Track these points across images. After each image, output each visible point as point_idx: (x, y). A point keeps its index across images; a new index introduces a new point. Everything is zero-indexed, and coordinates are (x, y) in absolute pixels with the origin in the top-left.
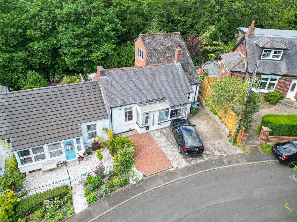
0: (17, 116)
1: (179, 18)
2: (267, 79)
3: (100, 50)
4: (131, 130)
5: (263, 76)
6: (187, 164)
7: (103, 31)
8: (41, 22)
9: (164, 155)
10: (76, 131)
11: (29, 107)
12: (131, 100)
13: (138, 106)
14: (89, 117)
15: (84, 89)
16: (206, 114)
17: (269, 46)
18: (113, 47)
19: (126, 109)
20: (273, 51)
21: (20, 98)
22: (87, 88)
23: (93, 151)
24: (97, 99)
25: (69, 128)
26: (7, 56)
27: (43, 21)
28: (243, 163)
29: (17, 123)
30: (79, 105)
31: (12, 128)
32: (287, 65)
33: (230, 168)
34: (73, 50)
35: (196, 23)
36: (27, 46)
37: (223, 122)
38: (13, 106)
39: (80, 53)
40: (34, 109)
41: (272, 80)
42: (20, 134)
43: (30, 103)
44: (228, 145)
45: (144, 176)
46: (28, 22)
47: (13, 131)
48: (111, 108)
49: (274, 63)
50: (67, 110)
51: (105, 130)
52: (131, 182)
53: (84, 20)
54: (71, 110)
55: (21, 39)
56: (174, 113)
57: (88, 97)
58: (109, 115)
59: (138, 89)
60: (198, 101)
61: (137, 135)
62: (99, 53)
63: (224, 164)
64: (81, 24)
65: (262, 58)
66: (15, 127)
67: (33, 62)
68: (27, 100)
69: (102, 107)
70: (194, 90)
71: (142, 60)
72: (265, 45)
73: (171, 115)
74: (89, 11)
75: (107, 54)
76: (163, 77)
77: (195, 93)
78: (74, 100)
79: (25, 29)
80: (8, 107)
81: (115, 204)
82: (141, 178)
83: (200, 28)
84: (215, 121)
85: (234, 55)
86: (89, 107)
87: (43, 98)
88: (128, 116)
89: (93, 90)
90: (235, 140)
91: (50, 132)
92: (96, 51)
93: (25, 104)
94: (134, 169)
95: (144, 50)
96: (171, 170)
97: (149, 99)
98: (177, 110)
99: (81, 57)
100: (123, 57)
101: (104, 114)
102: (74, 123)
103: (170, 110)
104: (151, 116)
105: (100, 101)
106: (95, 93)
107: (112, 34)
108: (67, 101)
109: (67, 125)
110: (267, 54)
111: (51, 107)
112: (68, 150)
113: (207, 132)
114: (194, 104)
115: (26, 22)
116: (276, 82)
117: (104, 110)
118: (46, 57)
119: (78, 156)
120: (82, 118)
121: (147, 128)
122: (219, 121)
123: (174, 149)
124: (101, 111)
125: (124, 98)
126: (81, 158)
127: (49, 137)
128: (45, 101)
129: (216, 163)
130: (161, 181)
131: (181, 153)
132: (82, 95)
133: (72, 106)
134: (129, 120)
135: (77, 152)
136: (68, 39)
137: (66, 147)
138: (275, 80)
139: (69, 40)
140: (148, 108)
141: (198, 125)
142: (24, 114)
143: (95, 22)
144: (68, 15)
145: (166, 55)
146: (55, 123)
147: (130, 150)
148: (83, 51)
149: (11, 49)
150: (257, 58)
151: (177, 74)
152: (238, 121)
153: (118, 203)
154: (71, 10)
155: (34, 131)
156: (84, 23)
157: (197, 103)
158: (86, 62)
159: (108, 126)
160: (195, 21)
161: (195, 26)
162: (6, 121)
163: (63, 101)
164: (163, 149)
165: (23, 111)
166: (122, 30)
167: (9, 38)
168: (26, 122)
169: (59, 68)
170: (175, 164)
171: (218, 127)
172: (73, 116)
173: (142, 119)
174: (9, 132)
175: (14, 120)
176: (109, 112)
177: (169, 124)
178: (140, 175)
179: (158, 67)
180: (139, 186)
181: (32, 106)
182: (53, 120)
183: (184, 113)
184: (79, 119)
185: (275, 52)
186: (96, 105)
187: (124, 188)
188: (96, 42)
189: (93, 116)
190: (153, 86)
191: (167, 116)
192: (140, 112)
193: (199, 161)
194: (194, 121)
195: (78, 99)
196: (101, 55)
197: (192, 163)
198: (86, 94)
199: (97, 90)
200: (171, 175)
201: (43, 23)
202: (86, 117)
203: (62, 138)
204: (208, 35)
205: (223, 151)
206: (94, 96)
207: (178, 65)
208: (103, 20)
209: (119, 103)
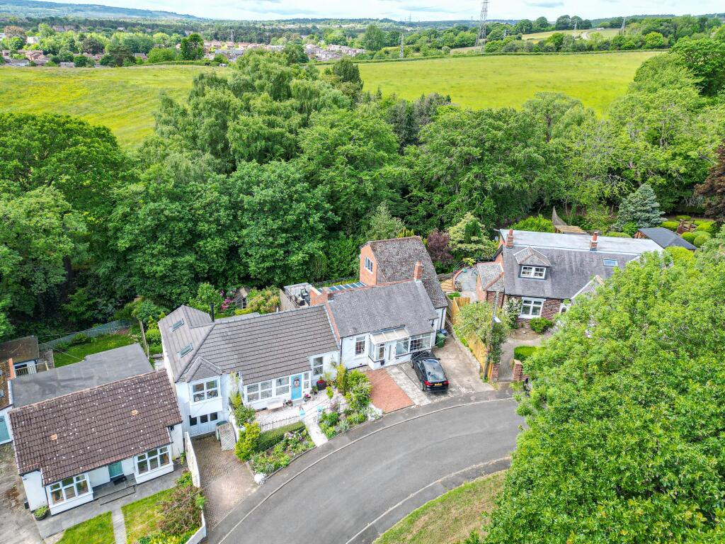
0: (243, 347)
1: (420, 194)
2: (530, 302)
3: (301, 249)
4: (362, 366)
5: (524, 299)
6: (430, 402)
7: (308, 222)
8: (218, 211)
9: (404, 392)
10: (305, 364)
11: (252, 337)
12: (364, 328)
13: (371, 335)
14: (317, 348)
15: (308, 315)
16: (456, 346)
17: (528, 262)
18: (322, 244)
19: (357, 339)
20: (534, 268)
21: (243, 327)
22: (312, 314)
23: (319, 390)
24: (324, 327)
25: (297, 361)
26: (170, 261)
27: (222, 210)
28: (492, 400)
29: (244, 355)
30: (305, 334)
31: (239, 360)
32: (553, 285)
33: (477, 405)
34: (264, 252)
35: (448, 203)
36: (195, 245)
37: (474, 355)
38: (237, 336)
39: (272, 255)
40: (259, 340)
41: (535, 303)
42: (249, 367)
43: (253, 333)
44: (478, 382)
45: (383, 413)
46: (201, 212)
47: (242, 364)
48: (342, 338)
49: (536, 283)
50: (293, 341)
51: (334, 364)
52: (370, 418)
53: (281, 208)
54: (297, 340)
55: (189, 237)
56: (416, 344)
57: (314, 325)
58: (338, 347)
59: (371, 315)
60: (446, 328)
61: (370, 371)
62: (301, 255)
63: (470, 401)
64: (278, 214)
65: (522, 275)
66: (243, 359)
67: (201, 269)
68: (250, 329)
69: (330, 337)
70: (440, 316)
71: (372, 273)
72: (523, 261)
73: (411, 346)
74: (291, 197)
75: (312, 256)
76: (400, 298)
77: (440, 319)
78: (299, 328)
79: (195, 224)
80: (232, 337)
81: (356, 438)
82: (380, 414)
83: (454, 210)
84: (466, 355)
85: (493, 267)
86: (316, 336)
87: (266, 327)
88: (359, 348)
89: (319, 317)
90: (486, 376)
91: (278, 366)
92: (297, 251)
93: (249, 334)
94: (371, 406)
95: (374, 261)
96: (413, 407)
97: (385, 326)
98: (419, 341)
99: (274, 261)
100: (334, 256)
101: (332, 345)
102: (302, 355)
103: (410, 340)
104: (387, 347)
105: (327, 330)
106: (321, 320)
107: (321, 226)
108: (291, 329)
109: (294, 357)
110: (527, 271)
111: (275, 336)
112: (295, 387)
113: (455, 368)
114: (441, 332)
115: (198, 212)
116: (541, 306)
117: (332, 341)
118: (220, 260)
119: (303, 395)
120: (310, 350)
121: (383, 363)
122: (470, 355)
123: (416, 387)
124: (329, 341)
125: (355, 326)
126: (307, 398)
127: (278, 370)
128: (268, 330)
129: (461, 401)
130: (401, 418)
131: (423, 390)
132: (307, 323)
133: (298, 336)
134: (360, 352)
135: (303, 390)
136: (257, 236)
137: (293, 383)
138: (540, 303)
139: (260, 238)
140: (383, 338)
141: (445, 359)
142: (250, 346)
143: (298, 211)
144: (262, 204)
145: (404, 269)
146: (282, 355)
147: (366, 386)
148: (277, 252)
149: (174, 251)
150: (516, 276)
151: (418, 295)
152: (486, 353)
153: (359, 437)
154: (267, 198)
155: (262, 364)
156: (282, 213)
157: (445, 332)
158: (280, 267)
159: (337, 359)
160: (445, 200)
161: (446, 206)
162: (233, 353)
163: (287, 330)
164: (402, 387)
165: (248, 342)
166: (335, 219)
167: (174, 235)
168: (252, 353)
169: (234, 274)
170: (417, 402)
171: (469, 362)
172: (300, 347)
173: (376, 353)
174: (238, 365)
175: (240, 352)
176: (338, 343)
177: (408, 358)
178: (379, 412)
179: (394, 287)
180: (379, 423)
181: (256, 336)
182: (280, 352)
183: (428, 344)
184: (306, 350)
185: (537, 270)
186: (323, 335)
187: (363, 425)
188: (296, 238)
189: (322, 347)
190: (387, 310)
191: (406, 348)
192: (374, 342)
193: (443, 398)
194: (439, 354)
195: (303, 327)
196: (304, 257)
197: (436, 401)
198: (311, 322)
199: (322, 316)
200: (413, 412)
201: (222, 213)
202: (313, 349)
203: (290, 371)
204: (463, 227)
205: (471, 387)
206: (321, 324)
207: (419, 282)
208: (308, 206)
209: (351, 332)
